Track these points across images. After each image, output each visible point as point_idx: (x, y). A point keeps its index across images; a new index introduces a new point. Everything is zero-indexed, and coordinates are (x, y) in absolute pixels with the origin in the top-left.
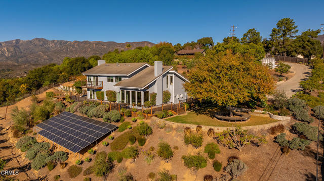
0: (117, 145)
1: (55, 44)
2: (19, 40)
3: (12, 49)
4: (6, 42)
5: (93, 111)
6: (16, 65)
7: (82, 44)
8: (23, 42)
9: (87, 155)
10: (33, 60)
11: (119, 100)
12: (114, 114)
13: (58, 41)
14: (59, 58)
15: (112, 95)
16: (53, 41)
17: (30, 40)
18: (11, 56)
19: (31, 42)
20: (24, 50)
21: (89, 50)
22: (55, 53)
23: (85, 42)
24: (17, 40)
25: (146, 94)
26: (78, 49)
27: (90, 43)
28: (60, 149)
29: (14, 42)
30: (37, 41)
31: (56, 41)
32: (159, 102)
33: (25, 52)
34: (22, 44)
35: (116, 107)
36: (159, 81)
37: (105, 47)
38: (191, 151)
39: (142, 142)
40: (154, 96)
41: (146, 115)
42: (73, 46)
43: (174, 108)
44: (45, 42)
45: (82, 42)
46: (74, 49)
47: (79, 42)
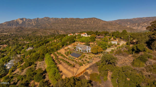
0: (81, 57)
1: (53, 19)
2: (38, 18)
3: (36, 22)
4: (33, 19)
5: (78, 53)
6: (38, 30)
7: (64, 20)
8: (40, 19)
9: (78, 58)
10: (44, 27)
11: (81, 51)
12: (81, 53)
13: (54, 18)
14: (54, 26)
15: (80, 50)
16: (52, 18)
17: (43, 18)
18: (36, 25)
19: (43, 19)
20: (40, 23)
21: (68, 22)
22: (53, 24)
23: (66, 19)
24: (37, 18)
25: (85, 51)
26: (63, 22)
27: (68, 19)
28: (74, 57)
29: (36, 19)
30: (46, 18)
31: (53, 18)
32: (87, 52)
33: (41, 23)
34: (39, 20)
35: (81, 52)
36: (87, 49)
37: (75, 21)
38: (89, 58)
39: (84, 57)
40: (87, 51)
41: (85, 53)
42: (61, 20)
43: (89, 53)
44: (49, 19)
45: (64, 19)
46: (61, 22)
47: (63, 18)
